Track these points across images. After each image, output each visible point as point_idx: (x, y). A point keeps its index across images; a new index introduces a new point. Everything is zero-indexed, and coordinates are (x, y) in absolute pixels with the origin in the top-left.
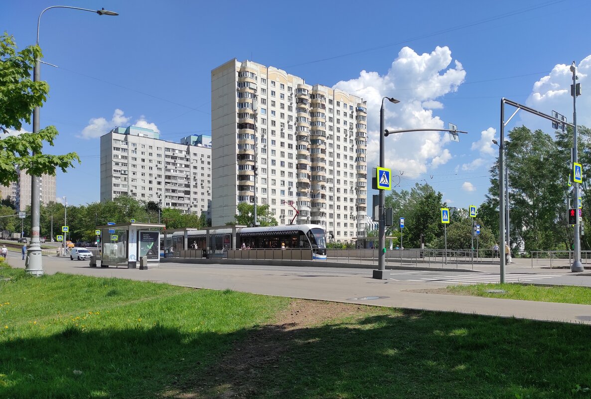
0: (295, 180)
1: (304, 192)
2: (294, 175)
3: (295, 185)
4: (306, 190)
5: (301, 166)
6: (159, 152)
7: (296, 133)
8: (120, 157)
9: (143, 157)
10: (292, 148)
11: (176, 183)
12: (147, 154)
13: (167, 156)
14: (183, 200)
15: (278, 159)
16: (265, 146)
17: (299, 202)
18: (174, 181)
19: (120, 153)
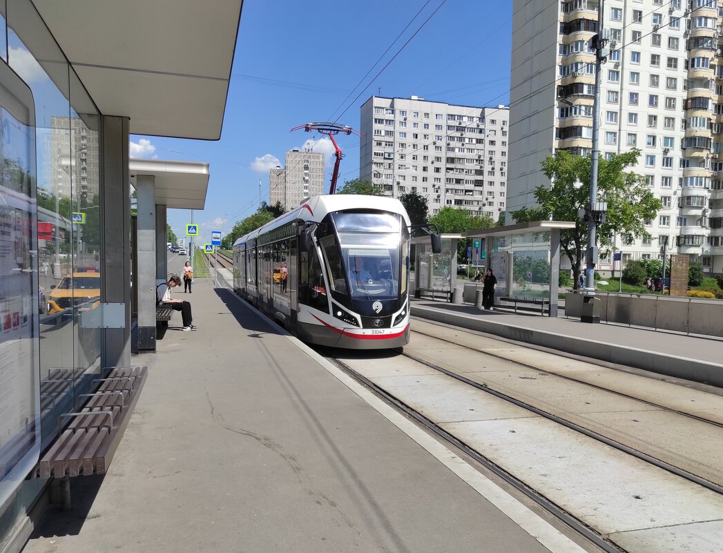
0: (678, 133)
1: (697, 158)
2: (678, 123)
3: (678, 143)
4: (704, 154)
5: (694, 104)
6: (439, 122)
7: (686, 35)
8: (383, 133)
9: (416, 131)
10: (675, 66)
11: (463, 169)
12: (421, 126)
13: (449, 127)
14: (472, 195)
15: (644, 90)
16: (617, 66)
17: (686, 178)
18: (459, 166)
19: (383, 128)
